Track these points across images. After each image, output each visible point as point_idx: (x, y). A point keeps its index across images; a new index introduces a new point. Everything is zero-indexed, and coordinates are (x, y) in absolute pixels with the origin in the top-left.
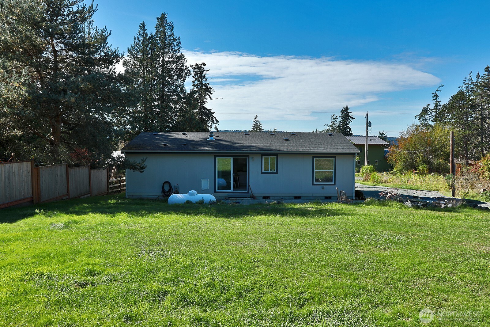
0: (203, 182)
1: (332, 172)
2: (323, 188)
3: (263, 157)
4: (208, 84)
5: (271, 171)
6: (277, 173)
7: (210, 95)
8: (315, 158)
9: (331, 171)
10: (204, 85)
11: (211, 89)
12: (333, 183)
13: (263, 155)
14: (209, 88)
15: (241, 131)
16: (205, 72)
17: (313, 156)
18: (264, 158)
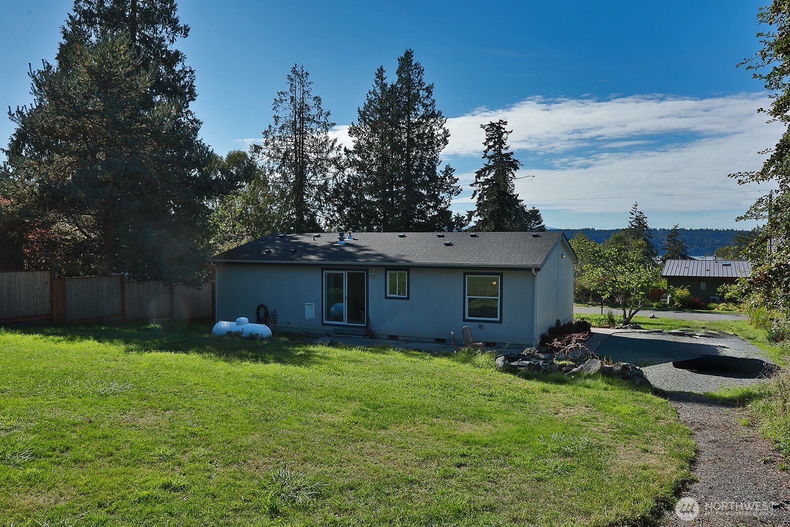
0: (306, 307)
1: (497, 300)
2: (481, 327)
3: (388, 272)
4: (512, 153)
5: (400, 295)
6: (408, 298)
7: (514, 172)
8: (467, 276)
9: (495, 299)
10: (504, 155)
11: (517, 161)
12: (498, 319)
13: (388, 268)
14: (512, 160)
15: (593, 230)
16: (505, 135)
17: (464, 273)
18: (390, 273)
